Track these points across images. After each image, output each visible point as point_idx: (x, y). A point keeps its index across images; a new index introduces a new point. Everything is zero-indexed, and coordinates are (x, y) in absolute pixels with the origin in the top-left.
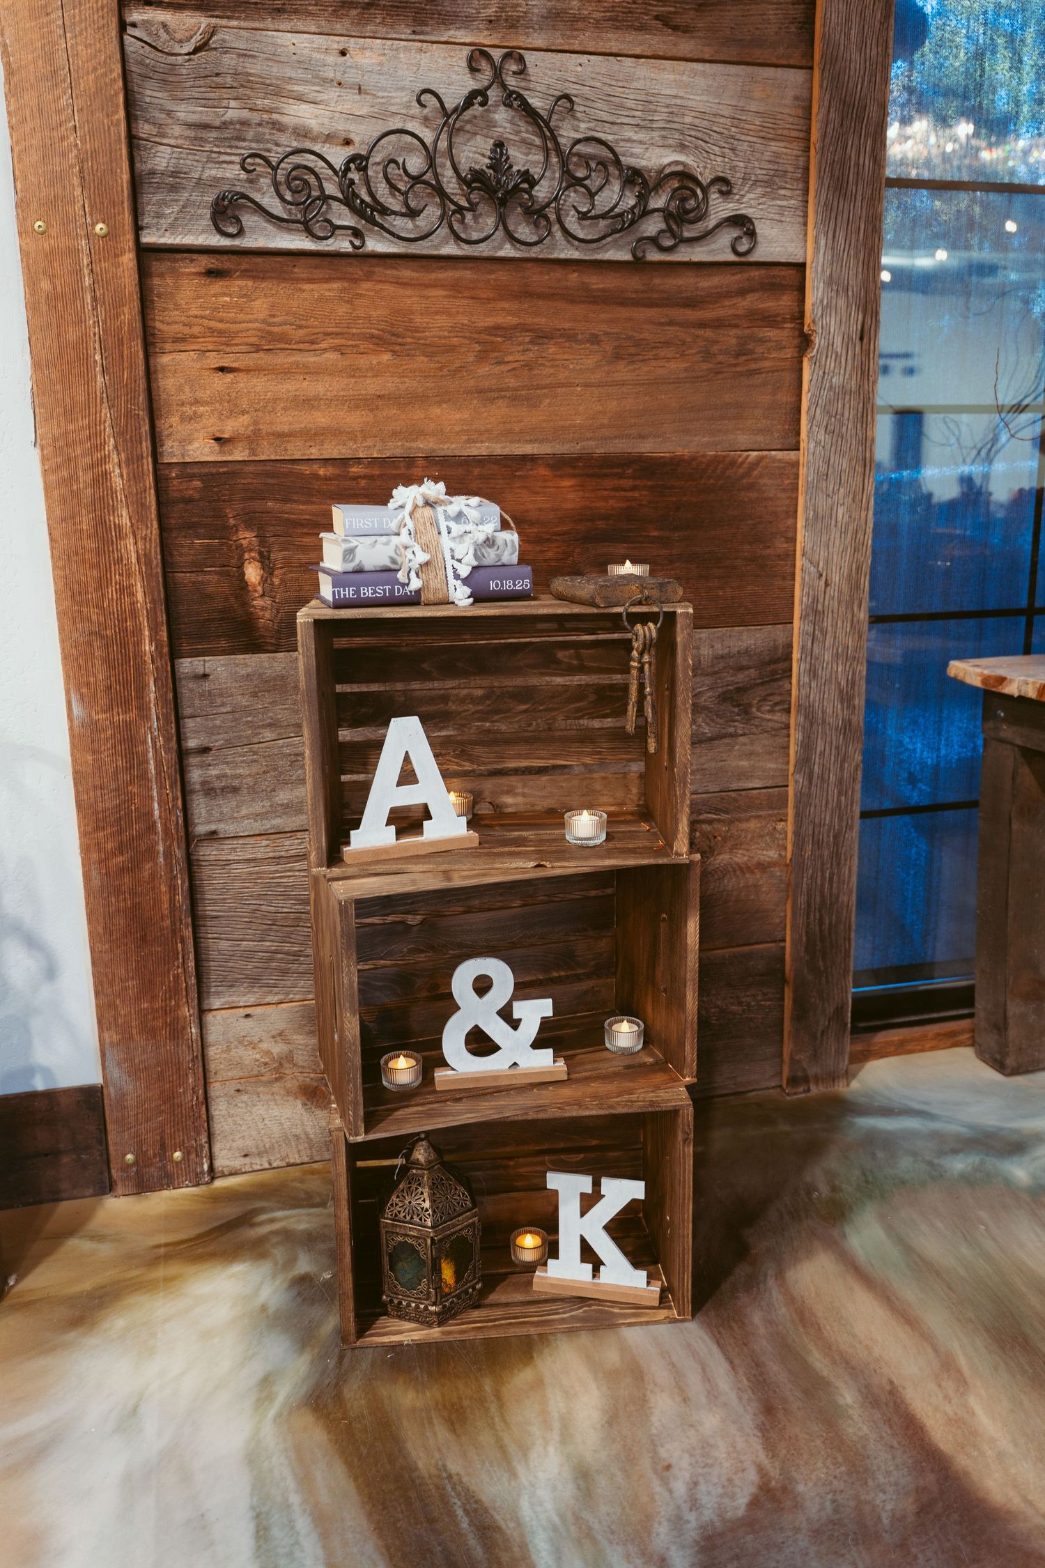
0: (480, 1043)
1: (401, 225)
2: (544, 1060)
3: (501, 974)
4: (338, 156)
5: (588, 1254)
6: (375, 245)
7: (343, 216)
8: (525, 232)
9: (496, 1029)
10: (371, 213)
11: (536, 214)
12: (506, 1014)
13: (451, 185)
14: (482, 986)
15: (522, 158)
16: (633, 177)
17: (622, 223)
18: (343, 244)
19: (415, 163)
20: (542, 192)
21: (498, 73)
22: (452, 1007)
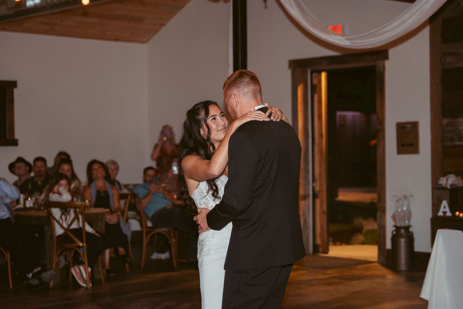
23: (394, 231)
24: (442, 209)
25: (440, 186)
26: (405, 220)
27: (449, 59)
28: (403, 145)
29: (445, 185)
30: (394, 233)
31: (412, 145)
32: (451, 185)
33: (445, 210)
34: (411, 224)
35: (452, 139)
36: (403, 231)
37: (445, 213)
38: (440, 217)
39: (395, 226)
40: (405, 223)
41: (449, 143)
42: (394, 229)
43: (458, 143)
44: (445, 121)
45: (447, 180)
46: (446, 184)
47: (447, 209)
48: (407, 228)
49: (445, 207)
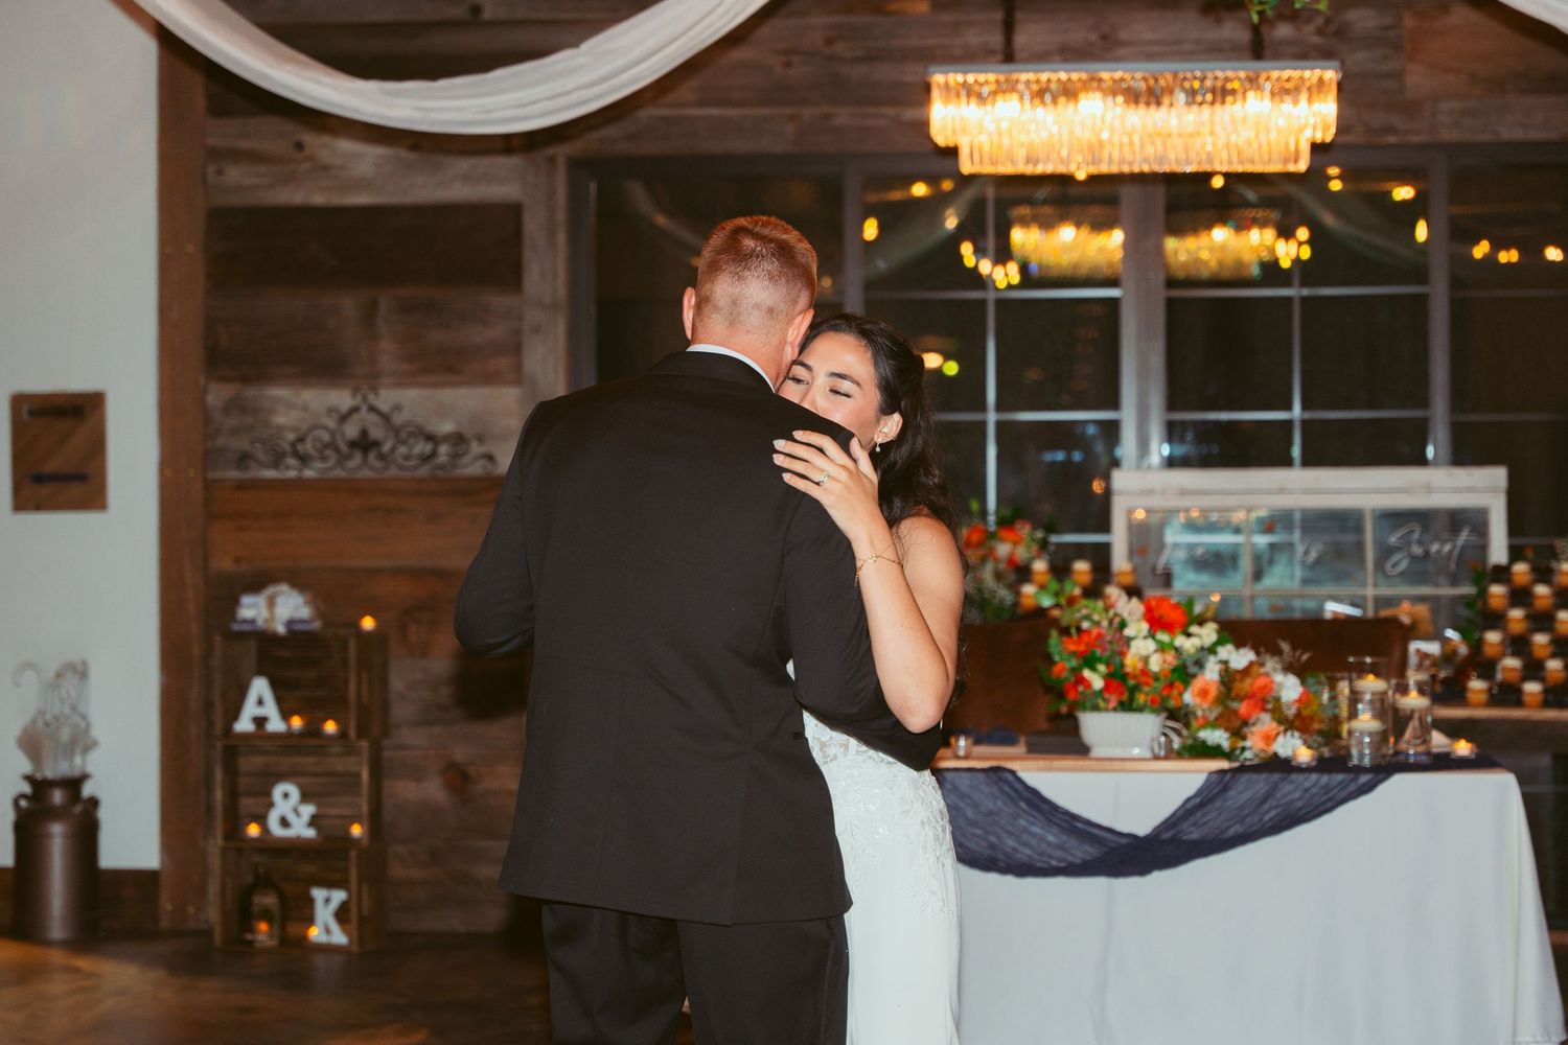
0: (284, 823)
1: (318, 465)
2: (310, 833)
3: (294, 791)
4: (291, 436)
5: (328, 931)
6: (309, 473)
7: (292, 461)
8: (378, 464)
9: (291, 817)
10: (304, 459)
11: (381, 457)
12: (296, 811)
13: (344, 448)
14: (286, 796)
15: (376, 433)
16: (431, 438)
17: (426, 459)
18: (292, 474)
19: (326, 437)
20: (387, 447)
21: (365, 399)
22: (271, 805)
23: (23, 796)
24: (250, 710)
25: (246, 627)
26: (72, 754)
27: (234, 174)
28: (40, 479)
29: (266, 621)
30: (23, 803)
31: (81, 478)
32: (290, 623)
33: (260, 712)
34: (90, 769)
35: (244, 459)
36: (57, 797)
37: (260, 722)
38: (245, 736)
39: (29, 778)
40: (72, 766)
41: (234, 474)
42: (26, 788)
43: (270, 474)
44: (217, 395)
45: (271, 603)
46: (272, 618)
47: (271, 710)
48: (73, 784)
49: (260, 702)
